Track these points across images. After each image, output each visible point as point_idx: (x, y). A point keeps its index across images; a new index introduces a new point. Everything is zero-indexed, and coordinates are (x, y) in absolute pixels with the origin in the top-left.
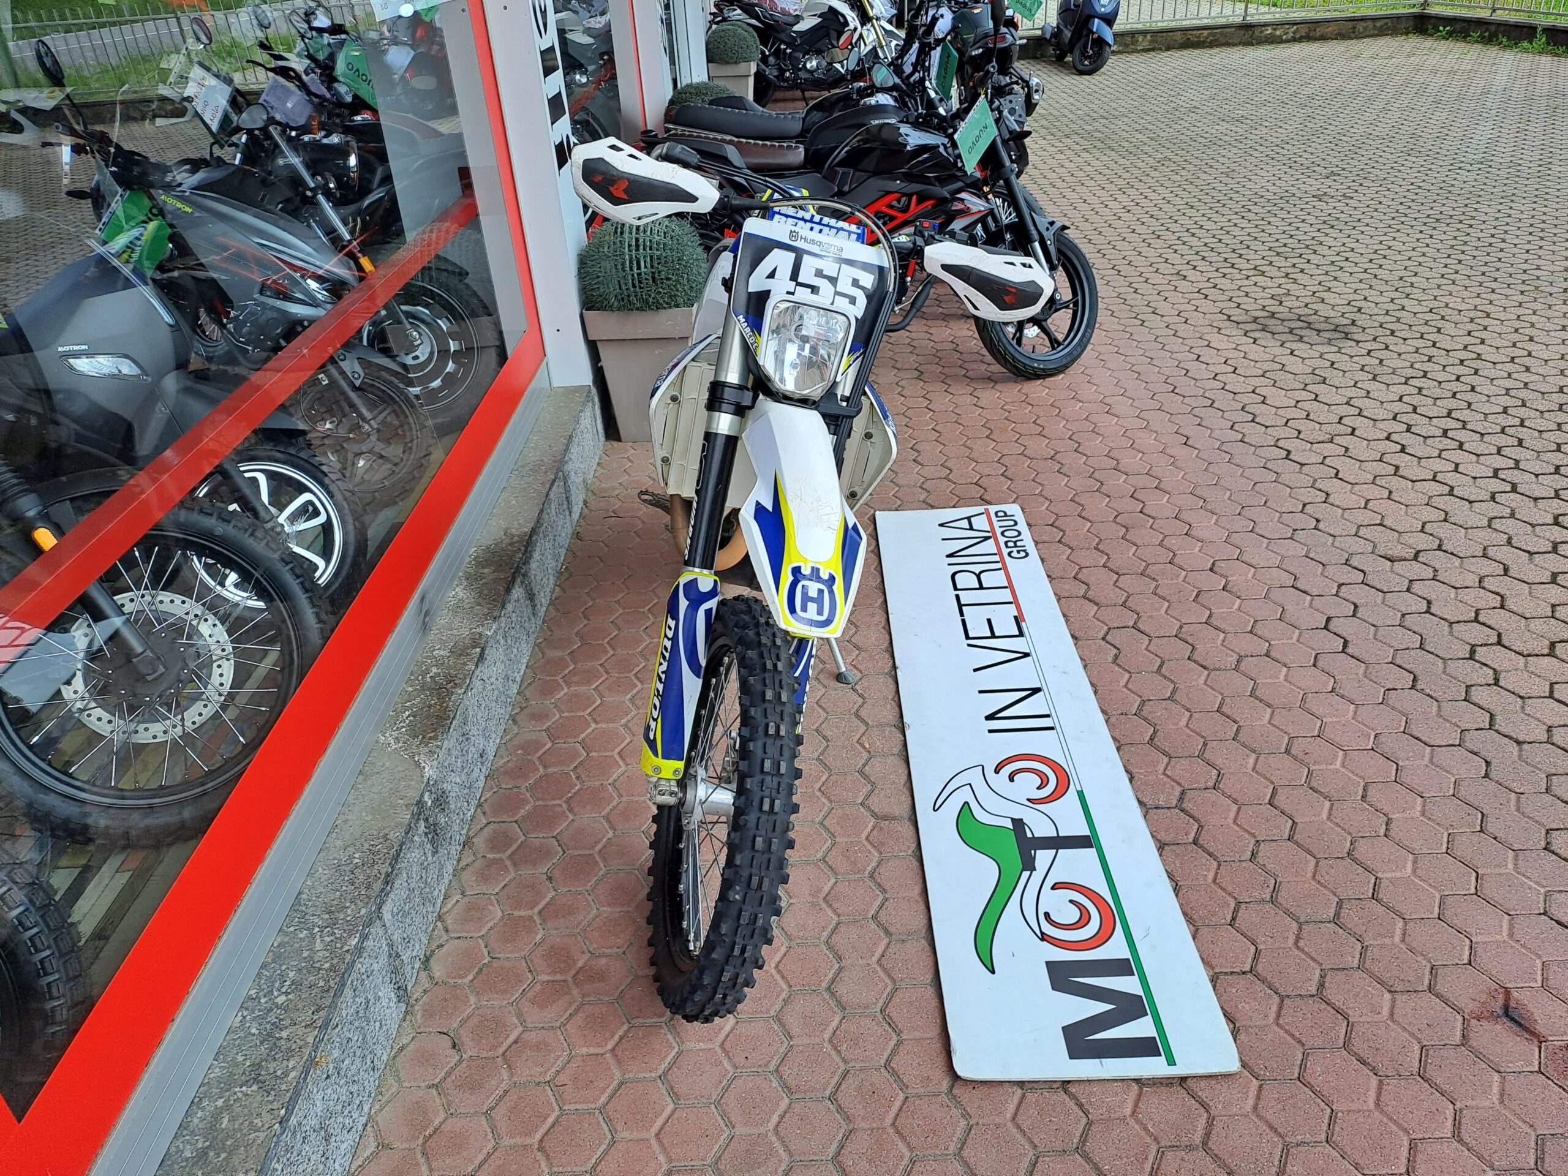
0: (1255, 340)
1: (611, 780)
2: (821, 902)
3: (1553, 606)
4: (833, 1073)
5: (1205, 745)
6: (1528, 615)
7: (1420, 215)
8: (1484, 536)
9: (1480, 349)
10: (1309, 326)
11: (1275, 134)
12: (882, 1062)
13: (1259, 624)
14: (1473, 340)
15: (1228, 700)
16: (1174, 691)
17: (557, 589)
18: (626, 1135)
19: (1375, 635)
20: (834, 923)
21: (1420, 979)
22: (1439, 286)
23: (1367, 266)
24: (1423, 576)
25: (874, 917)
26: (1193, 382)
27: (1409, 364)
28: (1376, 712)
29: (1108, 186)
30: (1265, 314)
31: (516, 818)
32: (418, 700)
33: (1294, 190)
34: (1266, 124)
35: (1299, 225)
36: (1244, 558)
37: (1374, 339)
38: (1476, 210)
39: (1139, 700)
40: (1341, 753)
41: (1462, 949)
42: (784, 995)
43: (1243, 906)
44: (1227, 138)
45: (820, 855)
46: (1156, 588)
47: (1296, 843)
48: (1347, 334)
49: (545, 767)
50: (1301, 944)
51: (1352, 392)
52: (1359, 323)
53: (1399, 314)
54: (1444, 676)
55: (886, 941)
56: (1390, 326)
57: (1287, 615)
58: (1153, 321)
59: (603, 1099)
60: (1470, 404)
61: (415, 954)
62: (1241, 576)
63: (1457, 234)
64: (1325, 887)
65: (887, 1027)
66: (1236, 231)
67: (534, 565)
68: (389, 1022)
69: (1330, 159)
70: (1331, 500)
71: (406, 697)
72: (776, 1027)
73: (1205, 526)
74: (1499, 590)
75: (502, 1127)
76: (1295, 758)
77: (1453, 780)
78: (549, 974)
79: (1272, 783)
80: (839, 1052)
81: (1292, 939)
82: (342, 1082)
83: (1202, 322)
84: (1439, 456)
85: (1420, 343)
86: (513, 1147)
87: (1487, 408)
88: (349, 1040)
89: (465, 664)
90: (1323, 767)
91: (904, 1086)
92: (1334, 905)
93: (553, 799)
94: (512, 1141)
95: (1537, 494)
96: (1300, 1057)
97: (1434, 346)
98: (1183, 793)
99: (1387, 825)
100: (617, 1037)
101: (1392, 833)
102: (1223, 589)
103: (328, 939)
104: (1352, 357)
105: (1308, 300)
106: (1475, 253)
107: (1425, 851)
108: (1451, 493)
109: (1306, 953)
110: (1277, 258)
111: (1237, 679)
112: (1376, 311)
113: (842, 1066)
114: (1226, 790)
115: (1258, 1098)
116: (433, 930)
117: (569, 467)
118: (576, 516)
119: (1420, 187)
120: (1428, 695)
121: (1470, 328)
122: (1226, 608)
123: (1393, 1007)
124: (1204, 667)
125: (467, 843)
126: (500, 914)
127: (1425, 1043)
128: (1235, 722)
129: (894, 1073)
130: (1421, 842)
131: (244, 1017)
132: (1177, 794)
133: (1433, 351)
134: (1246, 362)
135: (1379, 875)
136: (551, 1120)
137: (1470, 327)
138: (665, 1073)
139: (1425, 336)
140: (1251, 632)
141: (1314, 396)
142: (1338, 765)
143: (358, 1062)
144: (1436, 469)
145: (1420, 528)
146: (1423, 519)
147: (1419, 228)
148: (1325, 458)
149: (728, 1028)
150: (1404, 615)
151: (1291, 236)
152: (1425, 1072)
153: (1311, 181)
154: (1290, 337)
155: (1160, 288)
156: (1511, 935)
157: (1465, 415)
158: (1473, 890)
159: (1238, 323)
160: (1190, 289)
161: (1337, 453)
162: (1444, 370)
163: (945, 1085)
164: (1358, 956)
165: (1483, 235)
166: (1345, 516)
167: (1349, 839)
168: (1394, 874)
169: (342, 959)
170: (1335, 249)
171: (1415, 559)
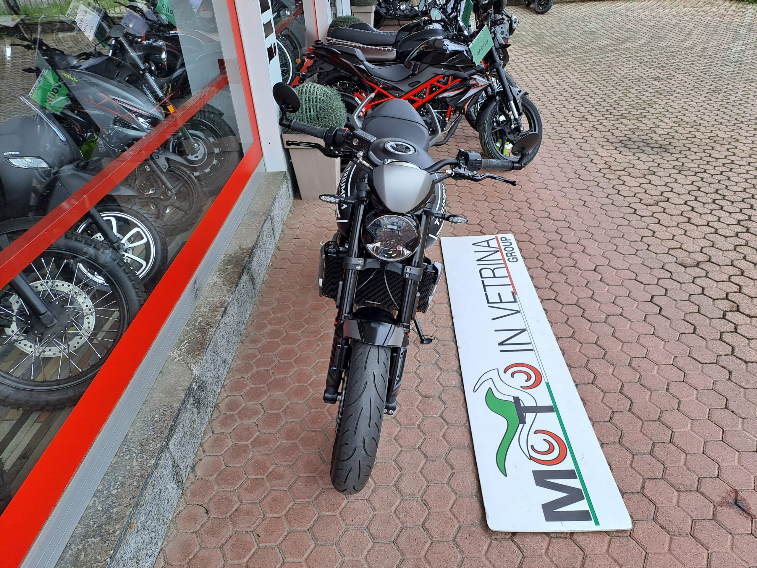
0: (620, 152)
1: (290, 375)
2: (393, 440)
4: (396, 529)
6: (752, 296)
7: (705, 89)
8: (732, 255)
9: (733, 158)
10: (648, 145)
11: (634, 46)
12: (420, 524)
13: (618, 299)
14: (730, 154)
15: (600, 338)
16: (574, 333)
17: (267, 275)
18: (290, 560)
19: (676, 305)
20: (399, 450)
21: (693, 485)
22: (713, 126)
23: (678, 114)
24: (701, 275)
25: (419, 448)
26: (588, 173)
27: (697, 166)
28: (675, 345)
29: (550, 72)
30: (627, 139)
31: (242, 393)
32: (191, 334)
33: (642, 75)
34: (629, 40)
35: (644, 93)
36: (611, 264)
37: (680, 152)
38: (733, 86)
40: (657, 366)
41: (714, 470)
42: (372, 488)
43: (605, 445)
44: (610, 48)
46: (566, 279)
47: (633, 413)
48: (666, 149)
49: (257, 367)
50: (634, 465)
51: (668, 180)
52: (673, 144)
53: (692, 140)
54: (709, 327)
55: (424, 461)
56: (688, 146)
57: (632, 295)
58: (570, 141)
59: (279, 541)
60: (727, 187)
61: (187, 464)
62: (609, 274)
63: (723, 98)
64: (647, 436)
65: (423, 505)
66: (613, 96)
67: (254, 263)
68: (173, 500)
69: (661, 59)
70: (655, 235)
71: (185, 333)
72: (368, 505)
73: (592, 248)
74: (739, 283)
75: (228, 555)
76: (633, 369)
77: (712, 381)
78: (255, 475)
79: (622, 381)
80: (399, 518)
81: (629, 463)
82: (146, 532)
83: (594, 142)
84: (711, 213)
85: (703, 155)
86: (232, 565)
87: (735, 189)
88: (150, 511)
89: (216, 316)
90: (648, 373)
91: (431, 537)
92: (651, 445)
93: (260, 384)
94: (232, 562)
97: (710, 156)
99: (679, 404)
100: (287, 509)
101: (680, 409)
102: (600, 280)
103: (140, 460)
104: (668, 161)
105: (647, 132)
106: (732, 108)
107: (697, 418)
108: (716, 232)
109: (636, 471)
110: (632, 110)
111: (605, 327)
112: (681, 138)
113: (400, 526)
114: (598, 385)
115: (609, 546)
116: (198, 451)
117: (274, 213)
118: (277, 238)
119: (705, 74)
120: (701, 337)
121: (728, 147)
122: (601, 290)
123: (678, 499)
124: (589, 321)
125: (216, 407)
126: (231, 443)
127: (694, 518)
128: (603, 349)
129: (427, 530)
130: (696, 413)
131: (95, 501)
133: (710, 159)
134: (616, 163)
135: (674, 430)
136: (253, 551)
138: (311, 528)
139: (706, 151)
140: (613, 303)
141: (649, 181)
142: (655, 372)
143: (155, 521)
144: (709, 220)
145: (700, 250)
146: (702, 246)
147: (704, 95)
148: (653, 213)
149: (343, 505)
150: (690, 295)
151: (640, 99)
152: (694, 533)
153: (651, 70)
154: (638, 150)
155: (574, 124)
156: (739, 462)
157: (725, 192)
158: (721, 439)
159: (612, 143)
160: (589, 125)
161: (660, 211)
162: (714, 169)
163: (452, 536)
164: (662, 472)
165: (736, 99)
166: (663, 243)
167: (659, 411)
168: (681, 430)
169: (146, 471)
170: (662, 105)
171: (697, 266)
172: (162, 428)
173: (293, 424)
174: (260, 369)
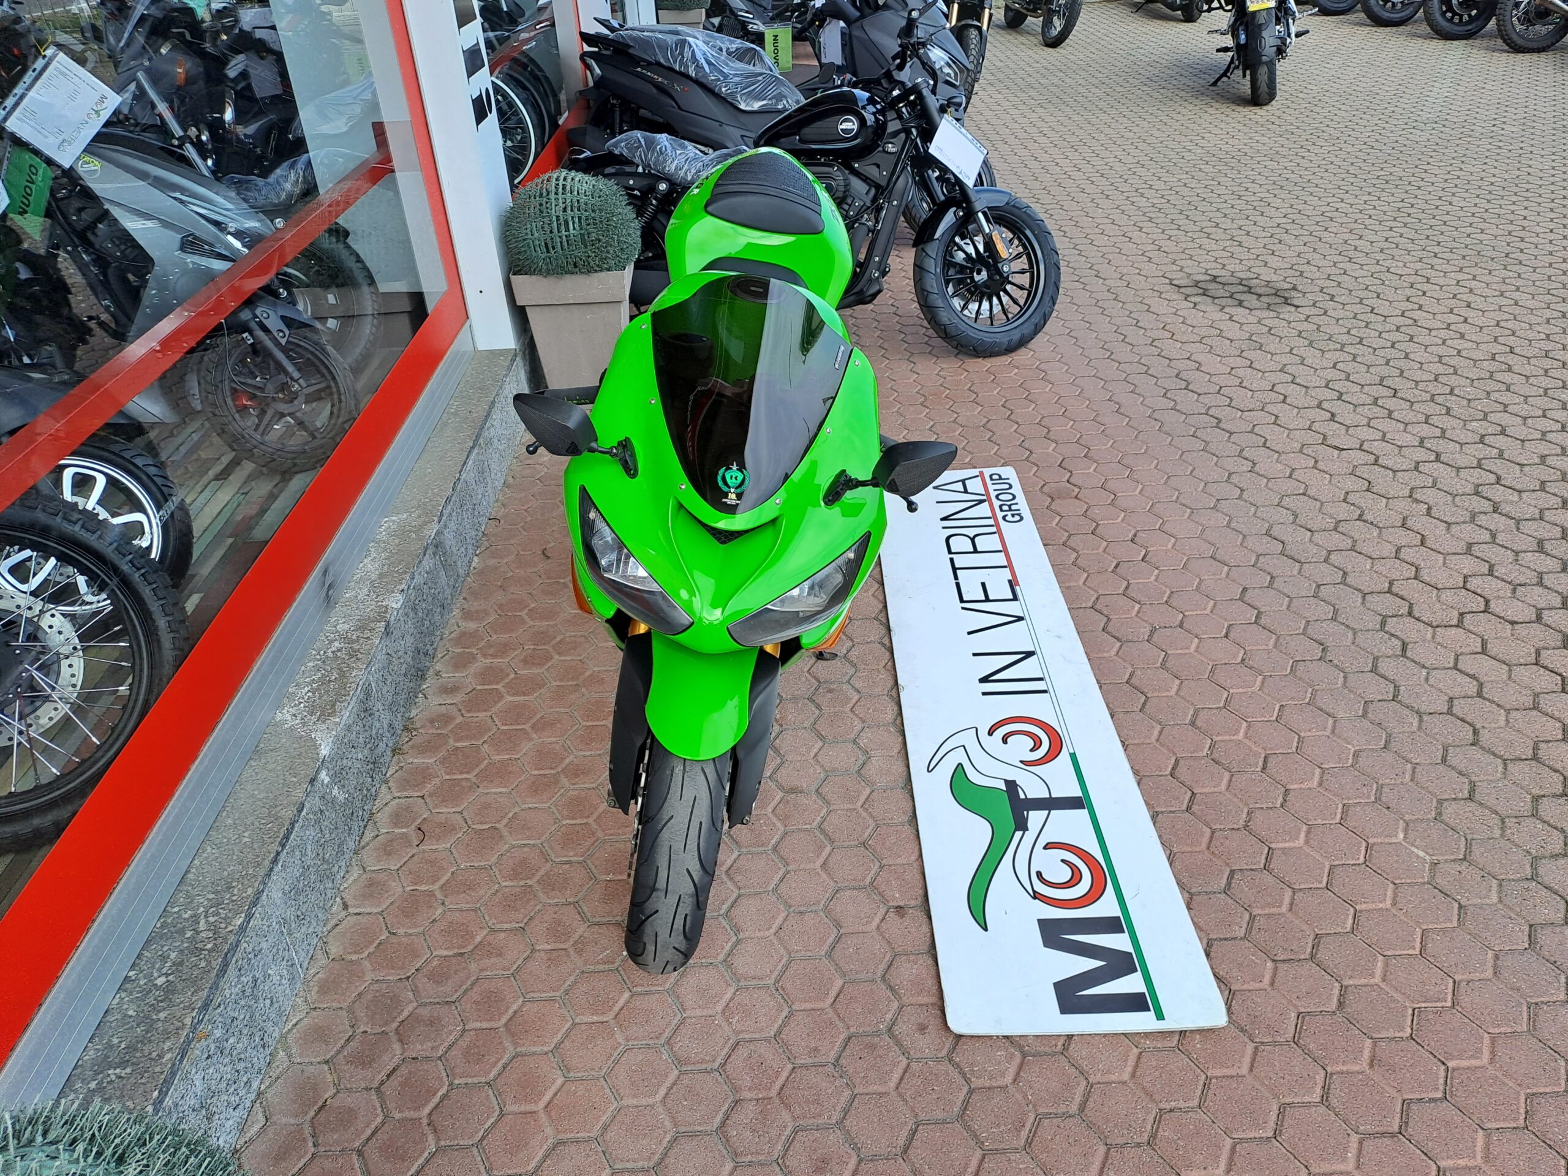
0: (1196, 305)
1: (520, 754)
2: (723, 875)
3: (1465, 577)
4: (724, 1045)
6: (1440, 586)
7: (1369, 176)
8: (1403, 505)
9: (1417, 315)
10: (1250, 290)
12: (772, 1033)
13: (1175, 595)
14: (1411, 306)
15: (1138, 672)
18: (515, 1108)
19: (1288, 606)
20: (735, 895)
21: (1303, 949)
22: (1382, 250)
23: (1313, 228)
24: (1342, 546)
25: (775, 890)
26: (1130, 348)
27: (1345, 330)
28: (1283, 684)
30: (1208, 278)
31: (423, 793)
33: (1246, 149)
35: (1249, 185)
36: (1166, 528)
37: (1314, 305)
38: (1426, 171)
40: (1244, 725)
41: (1346, 919)
46: (1077, 558)
47: (1193, 814)
48: (1286, 299)
49: (456, 740)
51: (1287, 359)
52: (1300, 288)
53: (1340, 279)
54: (1353, 647)
55: (783, 915)
56: (1330, 291)
57: (1203, 586)
59: (494, 1073)
60: (1402, 372)
61: (310, 930)
62: (1161, 547)
63: (1405, 196)
64: (1219, 858)
65: (779, 997)
66: (1185, 192)
67: (449, 535)
68: (281, 999)
70: (1256, 469)
71: (306, 672)
73: (1130, 496)
74: (1414, 561)
76: (1199, 729)
77: (1352, 751)
78: (447, 948)
79: (1174, 754)
80: (730, 1024)
82: (226, 1060)
83: (1143, 285)
84: (1368, 425)
85: (1358, 308)
86: (402, 1121)
87: (1418, 375)
88: (234, 1019)
89: (368, 638)
91: (792, 1057)
92: (1227, 875)
93: (462, 773)
94: (401, 1116)
95: (1460, 463)
97: (1372, 311)
99: (1284, 796)
100: (511, 1011)
101: (1288, 805)
102: (1142, 560)
103: (212, 919)
104: (1290, 322)
105: (1252, 263)
107: (1320, 821)
108: (1376, 463)
110: (1223, 220)
111: (1149, 650)
112: (1318, 275)
113: (733, 1038)
115: (1137, 1066)
116: (333, 905)
117: (490, 434)
118: (499, 484)
119: (1372, 147)
120: (1336, 666)
121: (1409, 294)
122: (1143, 579)
123: (1274, 975)
124: (1118, 639)
125: (371, 819)
126: (400, 890)
127: (1303, 1010)
128: (1145, 692)
129: (784, 1044)
130: (1316, 813)
131: (122, 999)
133: (1371, 317)
134: (1184, 328)
135: (1273, 846)
136: (440, 1094)
137: (1409, 292)
138: (557, 1046)
139: (1364, 301)
140: (1166, 603)
141: (1249, 363)
142: (1241, 736)
143: (245, 1039)
144: (1363, 438)
145: (1342, 497)
146: (1347, 489)
147: (1367, 189)
148: (1254, 426)
149: (621, 1002)
150: (1319, 586)
151: (1240, 197)
152: (1299, 1038)
153: (1265, 140)
154: (1230, 301)
155: (1105, 250)
156: (1394, 904)
157: (1397, 383)
158: (1361, 859)
159: (1180, 287)
160: (1135, 251)
161: (1267, 421)
162: (1379, 337)
163: (833, 1054)
164: (1245, 926)
165: (1431, 197)
166: (1270, 485)
167: (1246, 810)
168: (1287, 845)
169: (225, 939)
170: (1283, 210)
171: (1335, 529)
172: (258, 856)
173: (526, 849)
174: (461, 744)
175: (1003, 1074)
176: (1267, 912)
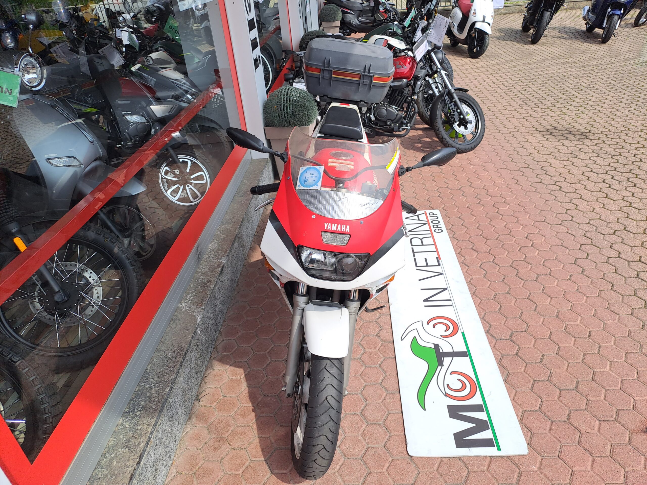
0: (547, 139)
1: (273, 323)
2: (359, 376)
4: (363, 449)
5: (522, 313)
7: (620, 85)
10: (570, 133)
11: (558, 50)
12: (383, 444)
13: (546, 261)
14: (641, 139)
15: (532, 294)
16: (510, 289)
17: (252, 243)
18: (277, 471)
19: (596, 267)
20: (364, 385)
21: (612, 416)
22: (628, 116)
23: (596, 107)
24: (617, 241)
25: (381, 383)
26: (520, 157)
27: (613, 150)
28: (595, 300)
29: (486, 72)
30: (552, 128)
31: (235, 338)
32: (195, 289)
33: (565, 74)
34: (555, 45)
36: (541, 232)
37: (599, 139)
38: (644, 82)
39: (494, 293)
40: (580, 317)
41: (630, 403)
43: (536, 382)
44: (537, 52)
45: (359, 356)
46: (503, 245)
47: (559, 355)
48: (587, 136)
49: (246, 317)
50: (561, 399)
51: (588, 162)
52: (592, 132)
53: (609, 128)
54: (625, 285)
55: (385, 394)
56: (605, 133)
57: (558, 258)
58: (504, 130)
59: (268, 456)
60: (639, 167)
61: (193, 394)
62: (539, 240)
63: (636, 93)
64: (572, 375)
65: (385, 430)
67: (243, 233)
68: (182, 422)
69: (581, 60)
70: (578, 208)
71: (191, 288)
73: (524, 219)
75: (227, 467)
76: (560, 319)
77: (628, 330)
78: (247, 403)
79: (550, 329)
80: (365, 440)
81: (557, 397)
82: (163, 447)
83: (525, 131)
84: (626, 189)
85: (618, 140)
86: (230, 475)
88: (165, 430)
89: (214, 275)
90: (572, 323)
91: (392, 455)
92: (576, 382)
93: (250, 330)
94: (231, 473)
96: (559, 447)
97: (624, 141)
98: (512, 333)
99: (599, 348)
100: (274, 431)
101: (601, 352)
102: (531, 246)
103: (157, 389)
104: (589, 146)
105: (571, 121)
106: (644, 101)
107: (615, 360)
108: (630, 206)
109: (563, 403)
110: (557, 103)
111: (536, 285)
112: (599, 126)
113: (366, 446)
114: (531, 333)
115: (541, 464)
116: (200, 384)
119: (620, 73)
120: (618, 293)
122: (532, 254)
123: (599, 427)
124: (523, 280)
125: (215, 348)
126: (227, 378)
127: (613, 443)
128: (535, 303)
129: (388, 449)
130: (614, 356)
131: (123, 420)
132: (510, 334)
133: (624, 144)
134: (543, 148)
135: (595, 370)
136: (247, 464)
137: (640, 133)
139: (621, 137)
140: (543, 265)
141: (572, 163)
142: (578, 322)
143: (169, 438)
144: (624, 195)
145: (616, 220)
146: (618, 217)
147: (619, 90)
148: (576, 190)
150: (608, 258)
151: (564, 94)
152: (612, 455)
153: (573, 70)
154: (562, 137)
155: (507, 116)
157: (637, 171)
158: (635, 377)
159: (540, 132)
160: (520, 117)
161: (581, 188)
162: (628, 152)
164: (585, 404)
166: (584, 215)
167: (582, 354)
168: (601, 370)
169: (163, 397)
170: (583, 99)
171: (614, 233)
172: (174, 363)
174: (249, 318)
175: (483, 465)
176: (594, 399)
